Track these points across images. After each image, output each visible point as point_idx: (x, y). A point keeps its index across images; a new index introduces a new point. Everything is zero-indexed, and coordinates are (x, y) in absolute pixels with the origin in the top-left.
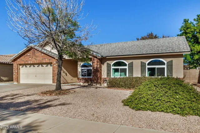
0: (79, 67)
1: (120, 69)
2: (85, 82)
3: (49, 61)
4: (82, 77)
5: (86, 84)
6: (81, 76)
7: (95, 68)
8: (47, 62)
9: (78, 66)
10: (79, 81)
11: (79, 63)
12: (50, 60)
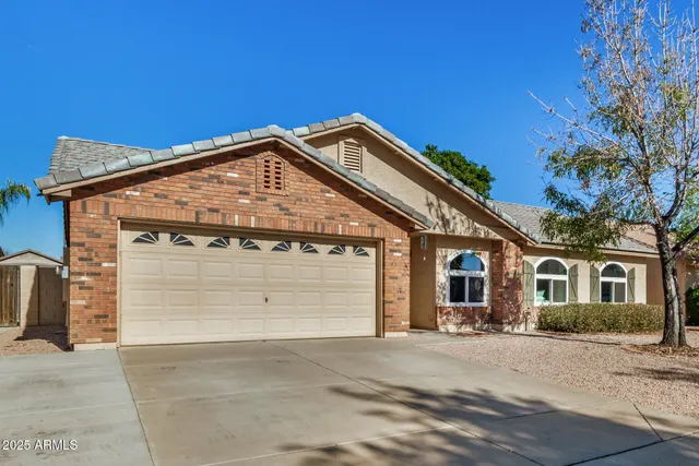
0: (439, 268)
1: (554, 281)
2: (462, 324)
3: (366, 233)
4: (453, 304)
5: (467, 329)
6: (448, 300)
7: (511, 276)
8: (354, 233)
9: (437, 262)
10: (444, 318)
11: (440, 252)
12: (372, 226)
